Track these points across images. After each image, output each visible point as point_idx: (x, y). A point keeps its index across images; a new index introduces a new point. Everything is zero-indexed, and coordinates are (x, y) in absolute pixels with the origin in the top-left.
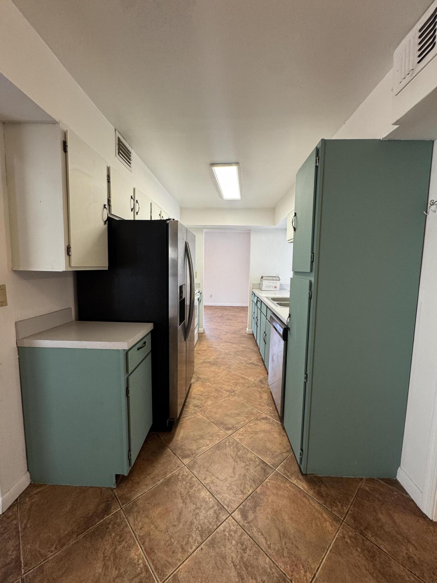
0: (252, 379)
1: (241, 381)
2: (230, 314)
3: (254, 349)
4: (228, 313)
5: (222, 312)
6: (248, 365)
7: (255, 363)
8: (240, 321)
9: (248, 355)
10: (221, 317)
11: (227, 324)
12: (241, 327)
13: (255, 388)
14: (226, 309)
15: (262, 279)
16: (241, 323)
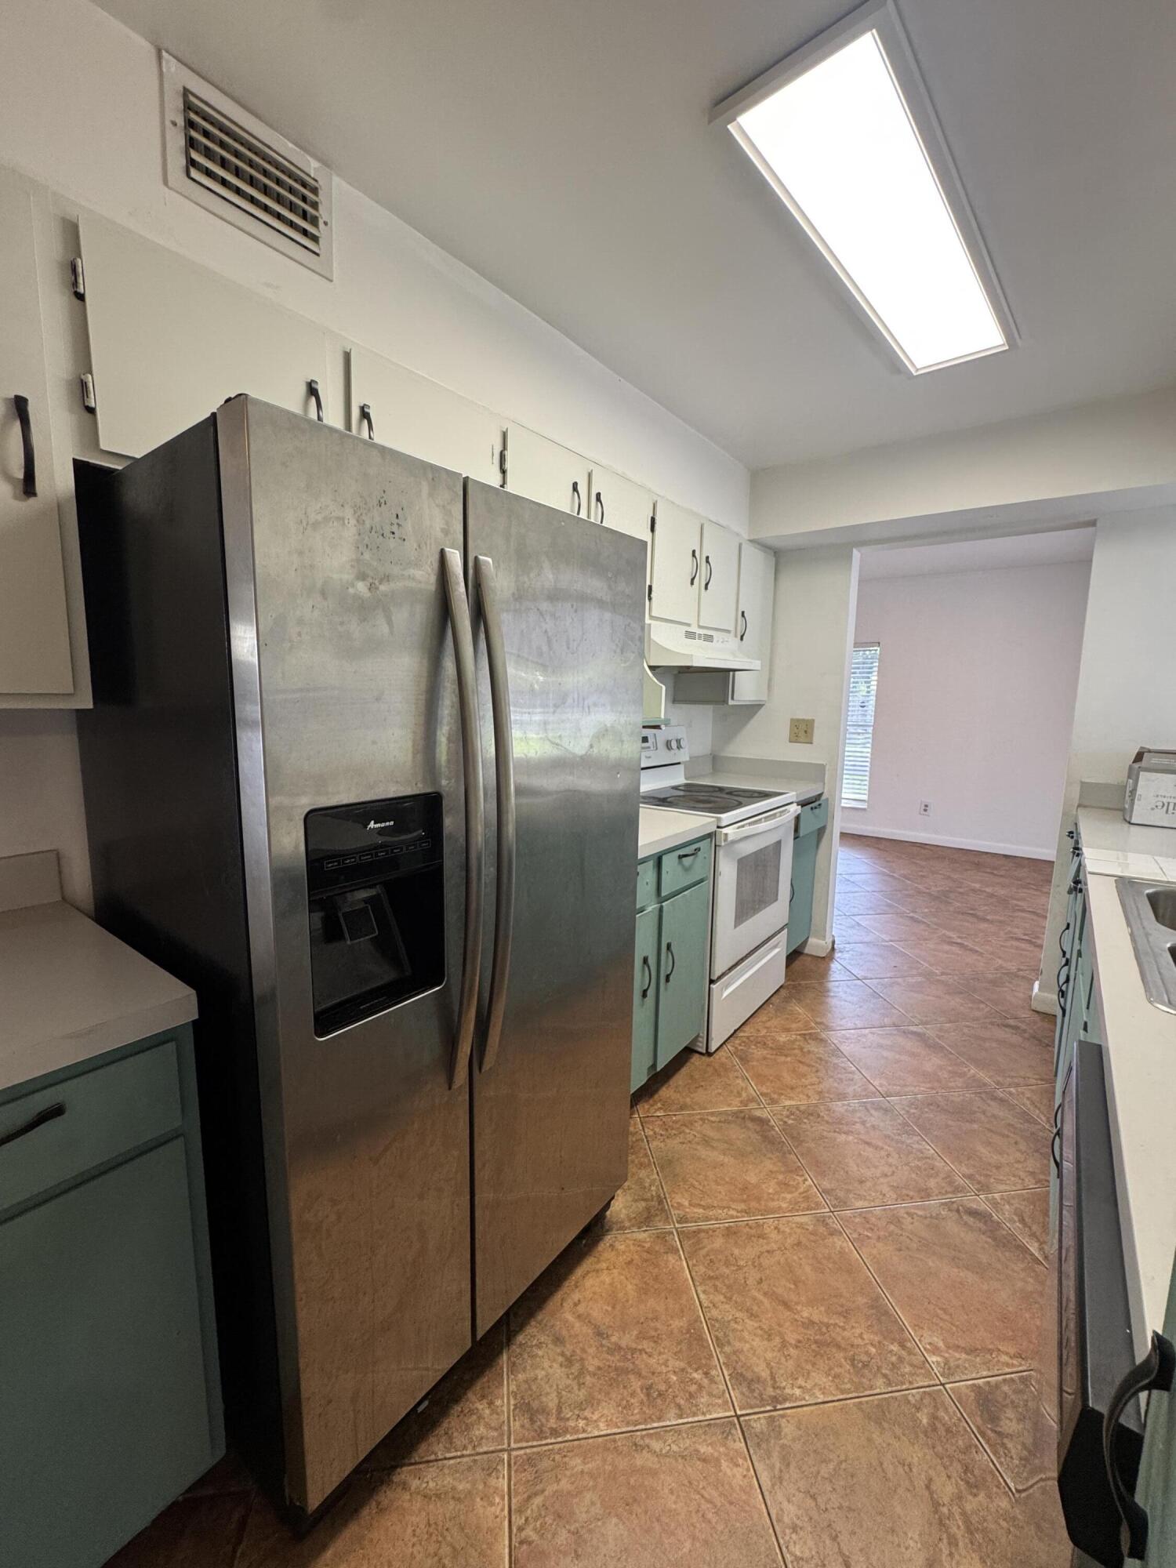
0: (935, 1350)
1: (860, 1334)
2: (989, 890)
3: (1035, 1113)
4: (977, 886)
5: (956, 876)
6: (952, 1226)
7: (998, 1225)
8: (1019, 933)
9: (983, 1150)
10: (942, 898)
11: (953, 935)
12: (1012, 967)
13: (916, 1454)
14: (978, 866)
15: (1136, 766)
16: (1023, 945)
